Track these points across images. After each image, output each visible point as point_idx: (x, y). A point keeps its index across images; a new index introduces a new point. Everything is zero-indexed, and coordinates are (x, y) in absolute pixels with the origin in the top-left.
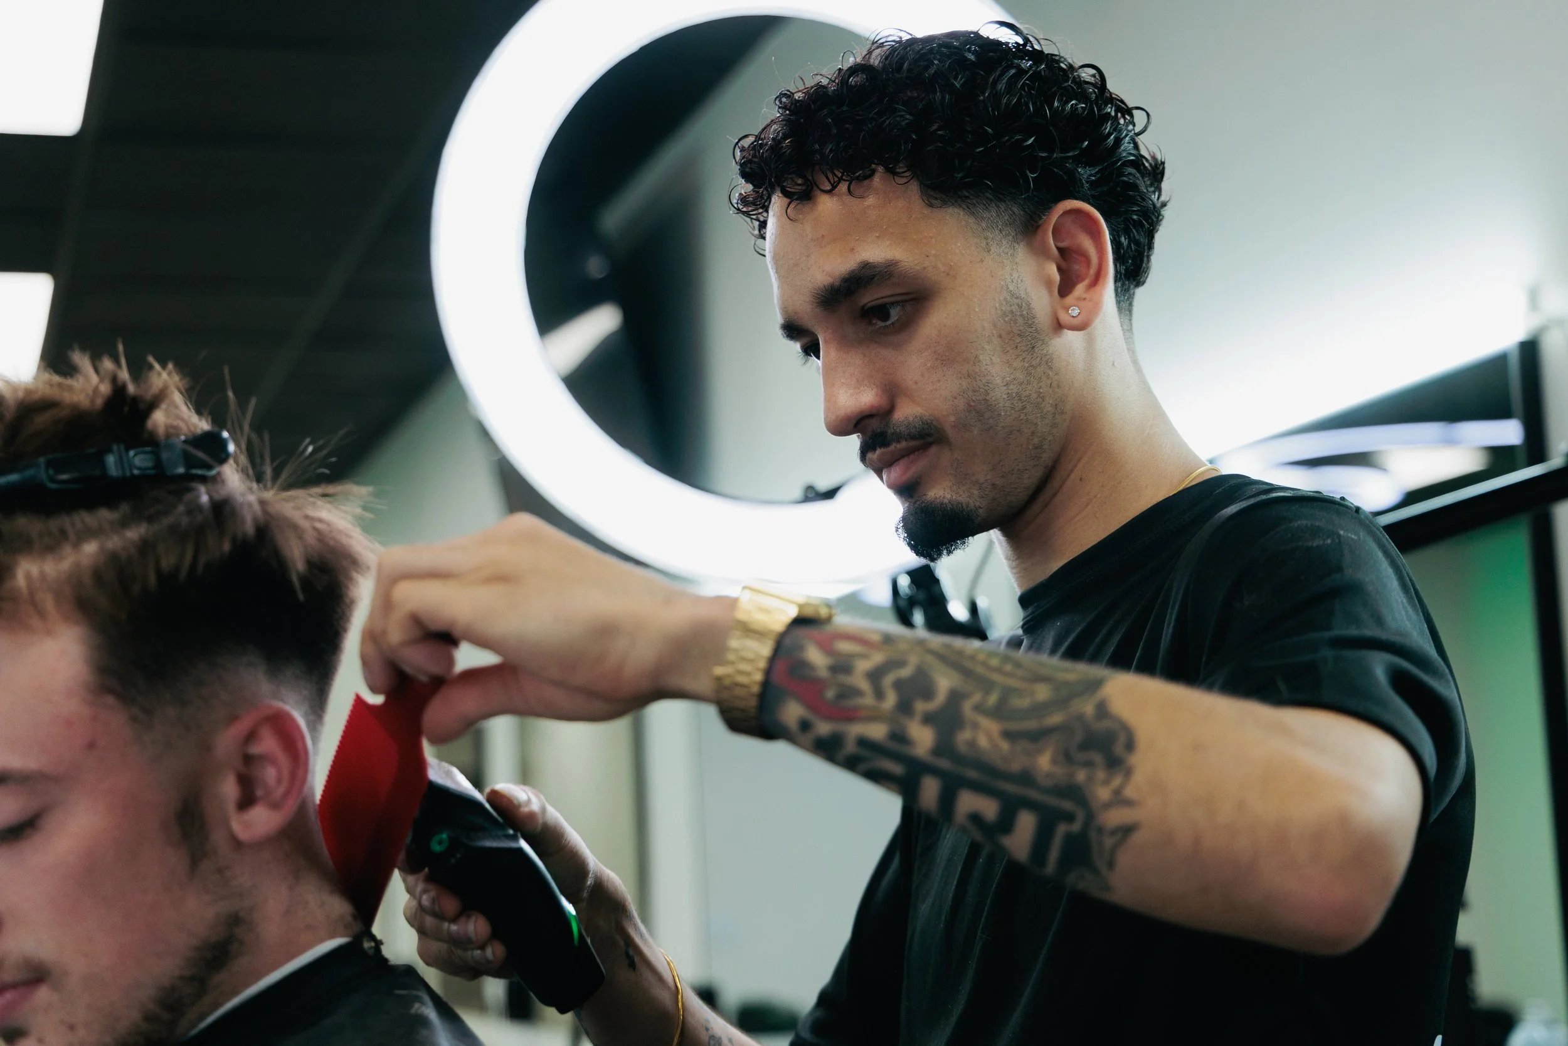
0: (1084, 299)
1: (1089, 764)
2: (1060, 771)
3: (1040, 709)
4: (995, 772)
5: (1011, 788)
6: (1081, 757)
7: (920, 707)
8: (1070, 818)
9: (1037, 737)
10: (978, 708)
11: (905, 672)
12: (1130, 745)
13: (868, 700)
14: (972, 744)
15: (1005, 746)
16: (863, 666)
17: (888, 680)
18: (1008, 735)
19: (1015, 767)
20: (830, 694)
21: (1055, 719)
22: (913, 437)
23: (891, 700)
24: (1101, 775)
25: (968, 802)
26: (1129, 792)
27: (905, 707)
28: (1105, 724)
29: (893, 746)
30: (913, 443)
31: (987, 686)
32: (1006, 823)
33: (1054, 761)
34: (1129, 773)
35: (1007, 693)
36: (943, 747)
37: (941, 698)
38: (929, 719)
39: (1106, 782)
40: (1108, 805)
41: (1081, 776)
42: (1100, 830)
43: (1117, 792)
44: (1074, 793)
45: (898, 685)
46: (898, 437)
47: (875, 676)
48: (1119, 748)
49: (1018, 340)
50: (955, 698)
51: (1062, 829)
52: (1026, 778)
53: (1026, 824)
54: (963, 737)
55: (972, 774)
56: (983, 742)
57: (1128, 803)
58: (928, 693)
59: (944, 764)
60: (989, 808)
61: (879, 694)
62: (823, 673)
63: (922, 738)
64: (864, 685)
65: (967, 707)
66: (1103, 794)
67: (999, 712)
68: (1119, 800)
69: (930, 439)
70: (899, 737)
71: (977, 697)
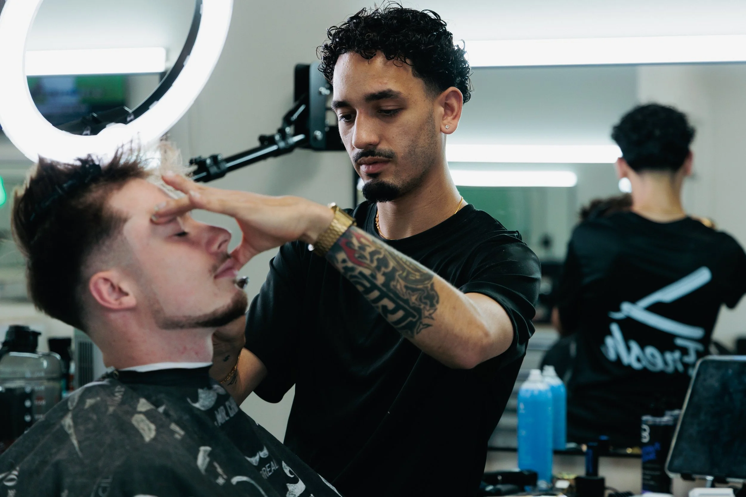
0: (451, 123)
1: (426, 304)
2: (417, 303)
3: (417, 281)
4: (399, 297)
5: (401, 303)
6: (424, 301)
7: (383, 269)
8: (414, 317)
9: (414, 290)
10: (399, 275)
11: (381, 256)
12: (438, 302)
13: (368, 262)
14: (395, 286)
15: (404, 290)
16: (369, 250)
17: (376, 257)
18: (407, 287)
19: (405, 298)
20: (357, 255)
21: (420, 287)
22: (386, 156)
23: (375, 264)
24: (428, 308)
25: (386, 302)
26: (433, 315)
27: (378, 268)
28: (433, 292)
29: (370, 278)
30: (385, 158)
31: (403, 269)
32: (394, 312)
33: (416, 299)
34: (436, 310)
35: (409, 273)
36: (386, 284)
37: (390, 268)
38: (384, 274)
39: (428, 311)
40: (427, 317)
41: (422, 306)
42: (421, 323)
43: (430, 314)
44: (419, 311)
45: (378, 260)
46: (380, 154)
47: (372, 254)
48: (435, 301)
49: (429, 132)
50: (394, 270)
51: (410, 319)
52: (406, 302)
53: (400, 314)
54: (393, 283)
55: (391, 295)
56: (399, 287)
57: (432, 319)
58: (386, 266)
59: (384, 289)
60: (391, 306)
61: (372, 261)
62: (356, 248)
63: (380, 279)
64: (368, 257)
65: (397, 274)
66: (427, 313)
67: (406, 279)
68: (430, 317)
69: (391, 159)
70: (374, 276)
71: (401, 272)
